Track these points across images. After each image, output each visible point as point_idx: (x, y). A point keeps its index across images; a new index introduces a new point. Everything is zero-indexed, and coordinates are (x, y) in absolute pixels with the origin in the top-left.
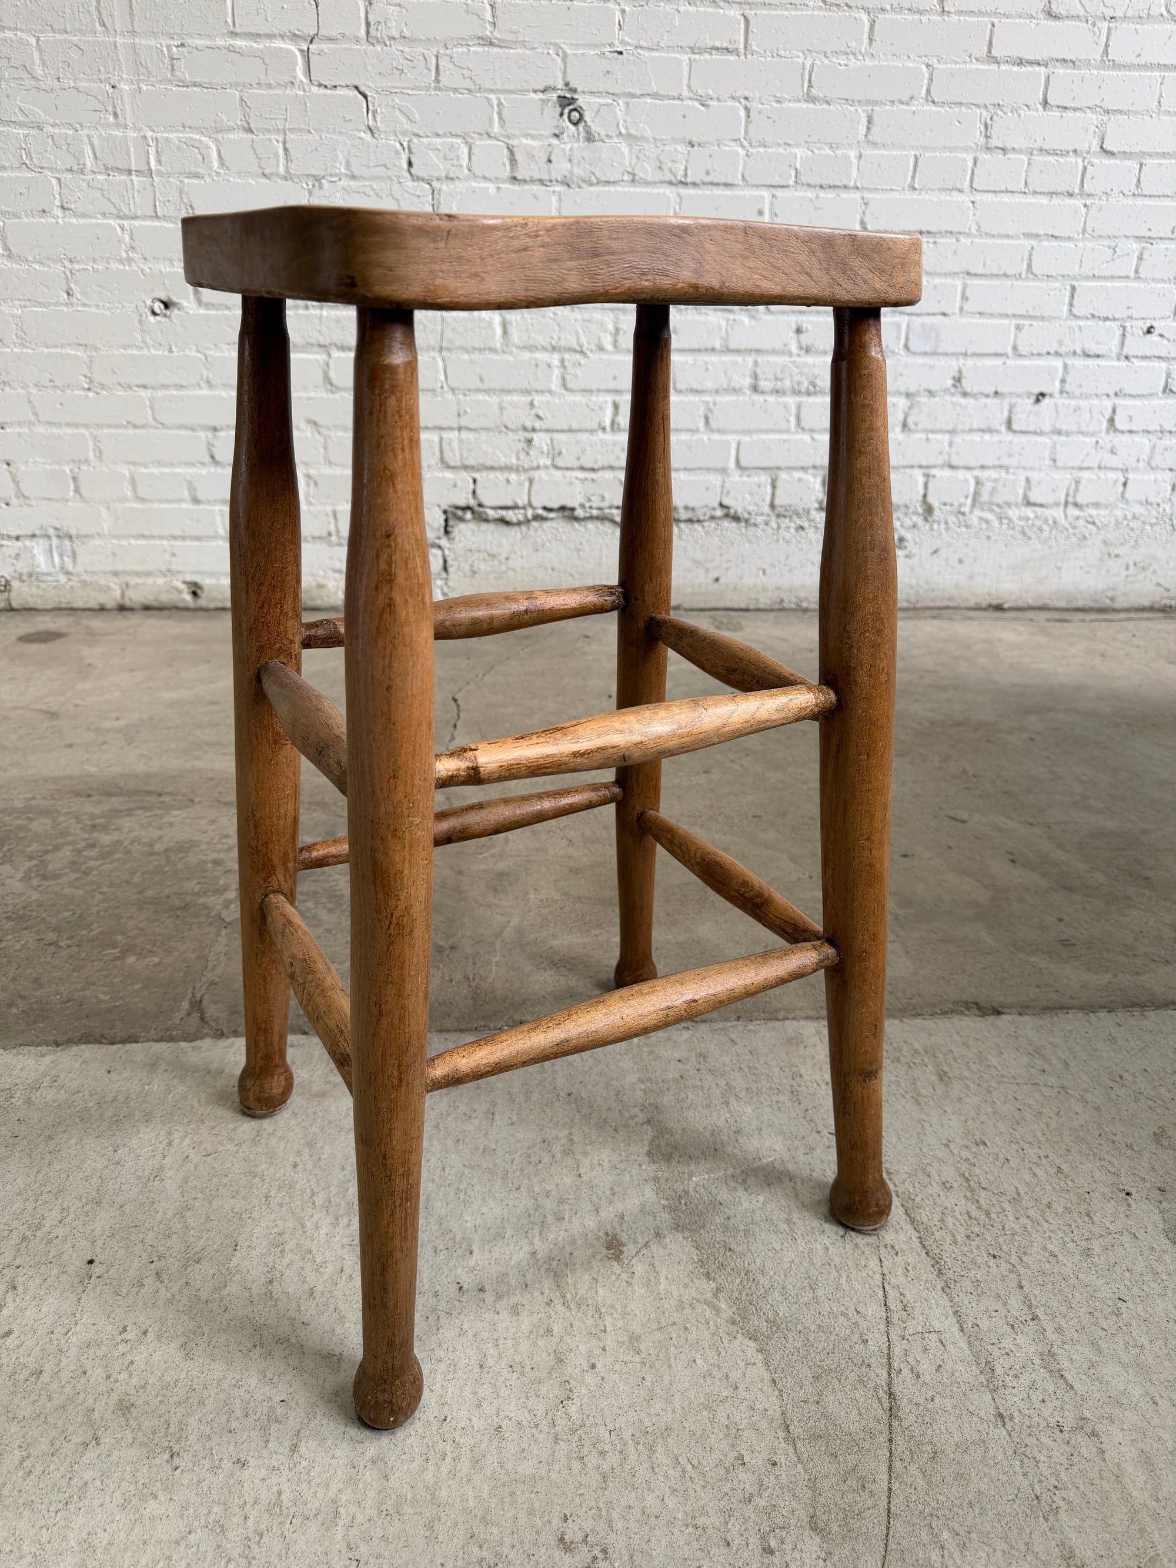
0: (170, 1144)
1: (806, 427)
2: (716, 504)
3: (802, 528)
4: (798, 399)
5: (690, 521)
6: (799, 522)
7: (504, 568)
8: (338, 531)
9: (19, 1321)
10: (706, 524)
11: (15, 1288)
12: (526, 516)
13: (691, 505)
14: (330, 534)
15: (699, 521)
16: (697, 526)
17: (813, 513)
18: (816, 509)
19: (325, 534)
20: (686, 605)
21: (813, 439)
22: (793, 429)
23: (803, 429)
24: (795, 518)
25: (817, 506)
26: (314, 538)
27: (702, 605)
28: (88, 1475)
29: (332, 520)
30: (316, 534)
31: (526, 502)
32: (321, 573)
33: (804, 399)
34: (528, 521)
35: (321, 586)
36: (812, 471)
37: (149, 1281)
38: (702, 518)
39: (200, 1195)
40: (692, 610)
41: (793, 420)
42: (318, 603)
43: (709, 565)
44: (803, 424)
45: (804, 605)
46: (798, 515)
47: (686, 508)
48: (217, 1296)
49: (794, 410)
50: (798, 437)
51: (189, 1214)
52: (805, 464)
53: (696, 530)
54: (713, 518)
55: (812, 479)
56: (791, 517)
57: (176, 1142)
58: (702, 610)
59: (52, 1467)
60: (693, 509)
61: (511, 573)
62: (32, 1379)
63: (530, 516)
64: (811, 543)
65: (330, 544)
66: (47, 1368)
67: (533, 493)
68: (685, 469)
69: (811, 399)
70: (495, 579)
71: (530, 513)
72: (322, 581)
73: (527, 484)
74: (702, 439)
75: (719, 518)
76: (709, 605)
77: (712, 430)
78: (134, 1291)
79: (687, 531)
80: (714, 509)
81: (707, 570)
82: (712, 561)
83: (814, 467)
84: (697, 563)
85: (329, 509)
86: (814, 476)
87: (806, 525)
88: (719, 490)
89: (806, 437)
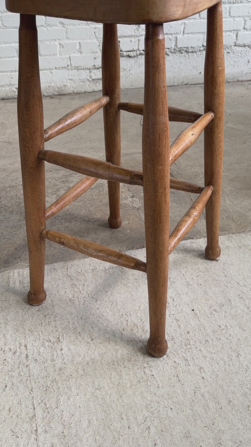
0: (183, 275)
1: (232, 16)
2: (201, 46)
3: (229, 53)
4: (230, 5)
5: (192, 52)
6: (228, 51)
7: (128, 74)
8: (71, 64)
9: (188, 328)
10: (197, 53)
11: (178, 320)
12: (137, 54)
13: (193, 46)
14: (68, 66)
15: (195, 52)
16: (194, 54)
17: (233, 47)
18: (234, 45)
19: (67, 66)
20: (190, 83)
21: (234, 20)
22: (228, 17)
23: (231, 16)
24: (227, 49)
25: (234, 44)
26: (62, 68)
27: (195, 83)
28: (246, 363)
29: (69, 61)
30: (63, 66)
31: (137, 49)
32: (65, 81)
33: (232, 5)
34: (138, 55)
35: (65, 86)
36: (233, 32)
37: (214, 312)
38: (196, 51)
39: (206, 288)
40: (192, 85)
41: (228, 13)
42: (64, 92)
43: (198, 68)
44: (231, 15)
45: (228, 80)
46: (228, 48)
47: (191, 47)
48: (237, 314)
49: (228, 10)
50: (229, 19)
51: (208, 293)
52: (231, 30)
53: (194, 55)
54: (200, 50)
55: (233, 35)
56: (225, 49)
57: (185, 274)
58: (195, 84)
59: (234, 363)
60: (194, 48)
61: (131, 75)
62: (207, 343)
63: (138, 54)
64: (231, 58)
65: (68, 70)
66: (208, 339)
67: (139, 45)
68: (192, 33)
69: (234, 5)
70: (125, 78)
71: (138, 52)
72: (65, 84)
73: (138, 42)
74: (198, 22)
75: (202, 50)
76: (197, 83)
77: (201, 18)
78: (213, 316)
79: (191, 56)
80: (200, 47)
81: (197, 70)
82: (199, 66)
83: (234, 30)
84: (194, 67)
85: (68, 56)
86: (234, 33)
87: (230, 52)
88: (202, 40)
89: (232, 19)
